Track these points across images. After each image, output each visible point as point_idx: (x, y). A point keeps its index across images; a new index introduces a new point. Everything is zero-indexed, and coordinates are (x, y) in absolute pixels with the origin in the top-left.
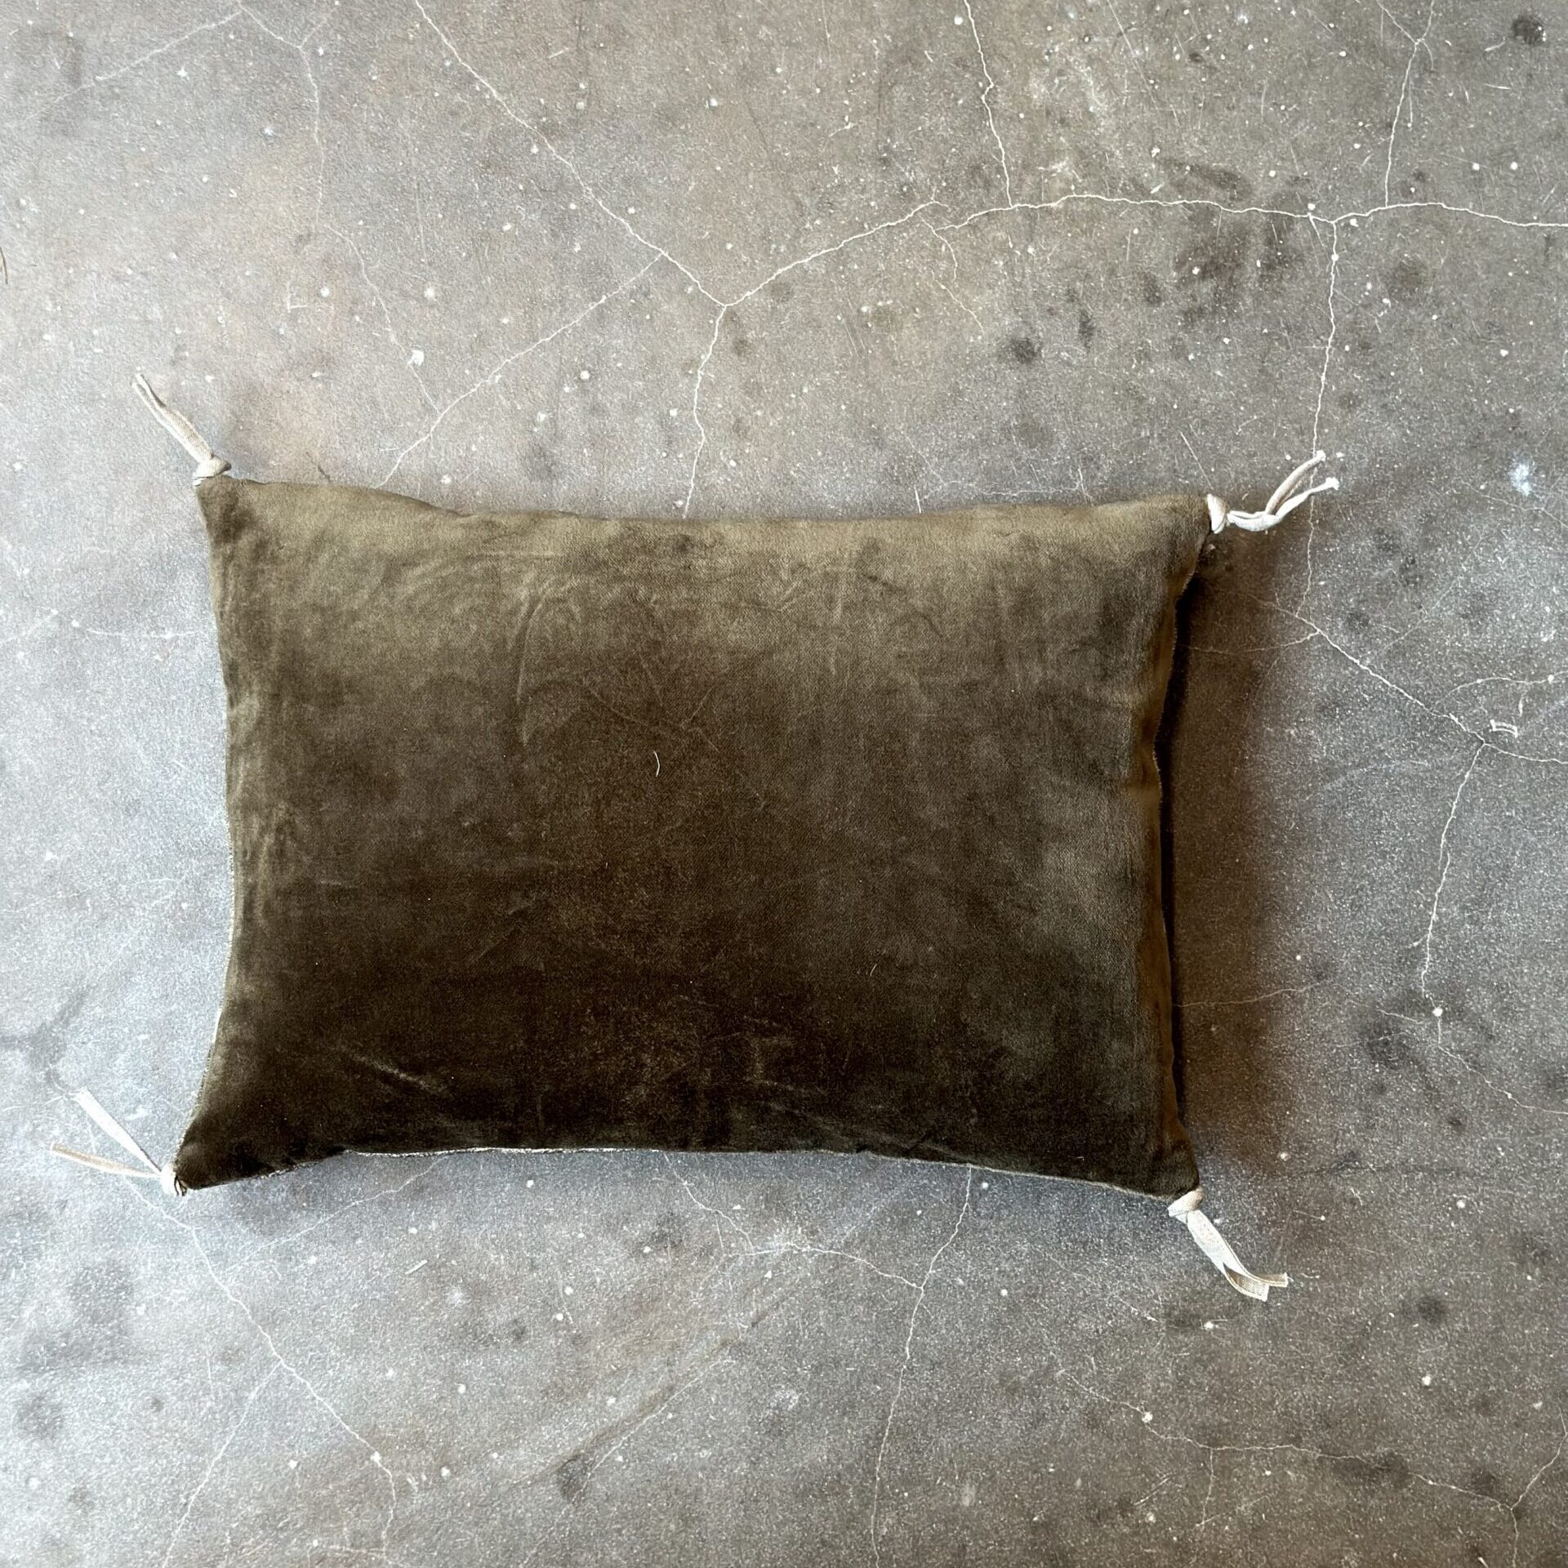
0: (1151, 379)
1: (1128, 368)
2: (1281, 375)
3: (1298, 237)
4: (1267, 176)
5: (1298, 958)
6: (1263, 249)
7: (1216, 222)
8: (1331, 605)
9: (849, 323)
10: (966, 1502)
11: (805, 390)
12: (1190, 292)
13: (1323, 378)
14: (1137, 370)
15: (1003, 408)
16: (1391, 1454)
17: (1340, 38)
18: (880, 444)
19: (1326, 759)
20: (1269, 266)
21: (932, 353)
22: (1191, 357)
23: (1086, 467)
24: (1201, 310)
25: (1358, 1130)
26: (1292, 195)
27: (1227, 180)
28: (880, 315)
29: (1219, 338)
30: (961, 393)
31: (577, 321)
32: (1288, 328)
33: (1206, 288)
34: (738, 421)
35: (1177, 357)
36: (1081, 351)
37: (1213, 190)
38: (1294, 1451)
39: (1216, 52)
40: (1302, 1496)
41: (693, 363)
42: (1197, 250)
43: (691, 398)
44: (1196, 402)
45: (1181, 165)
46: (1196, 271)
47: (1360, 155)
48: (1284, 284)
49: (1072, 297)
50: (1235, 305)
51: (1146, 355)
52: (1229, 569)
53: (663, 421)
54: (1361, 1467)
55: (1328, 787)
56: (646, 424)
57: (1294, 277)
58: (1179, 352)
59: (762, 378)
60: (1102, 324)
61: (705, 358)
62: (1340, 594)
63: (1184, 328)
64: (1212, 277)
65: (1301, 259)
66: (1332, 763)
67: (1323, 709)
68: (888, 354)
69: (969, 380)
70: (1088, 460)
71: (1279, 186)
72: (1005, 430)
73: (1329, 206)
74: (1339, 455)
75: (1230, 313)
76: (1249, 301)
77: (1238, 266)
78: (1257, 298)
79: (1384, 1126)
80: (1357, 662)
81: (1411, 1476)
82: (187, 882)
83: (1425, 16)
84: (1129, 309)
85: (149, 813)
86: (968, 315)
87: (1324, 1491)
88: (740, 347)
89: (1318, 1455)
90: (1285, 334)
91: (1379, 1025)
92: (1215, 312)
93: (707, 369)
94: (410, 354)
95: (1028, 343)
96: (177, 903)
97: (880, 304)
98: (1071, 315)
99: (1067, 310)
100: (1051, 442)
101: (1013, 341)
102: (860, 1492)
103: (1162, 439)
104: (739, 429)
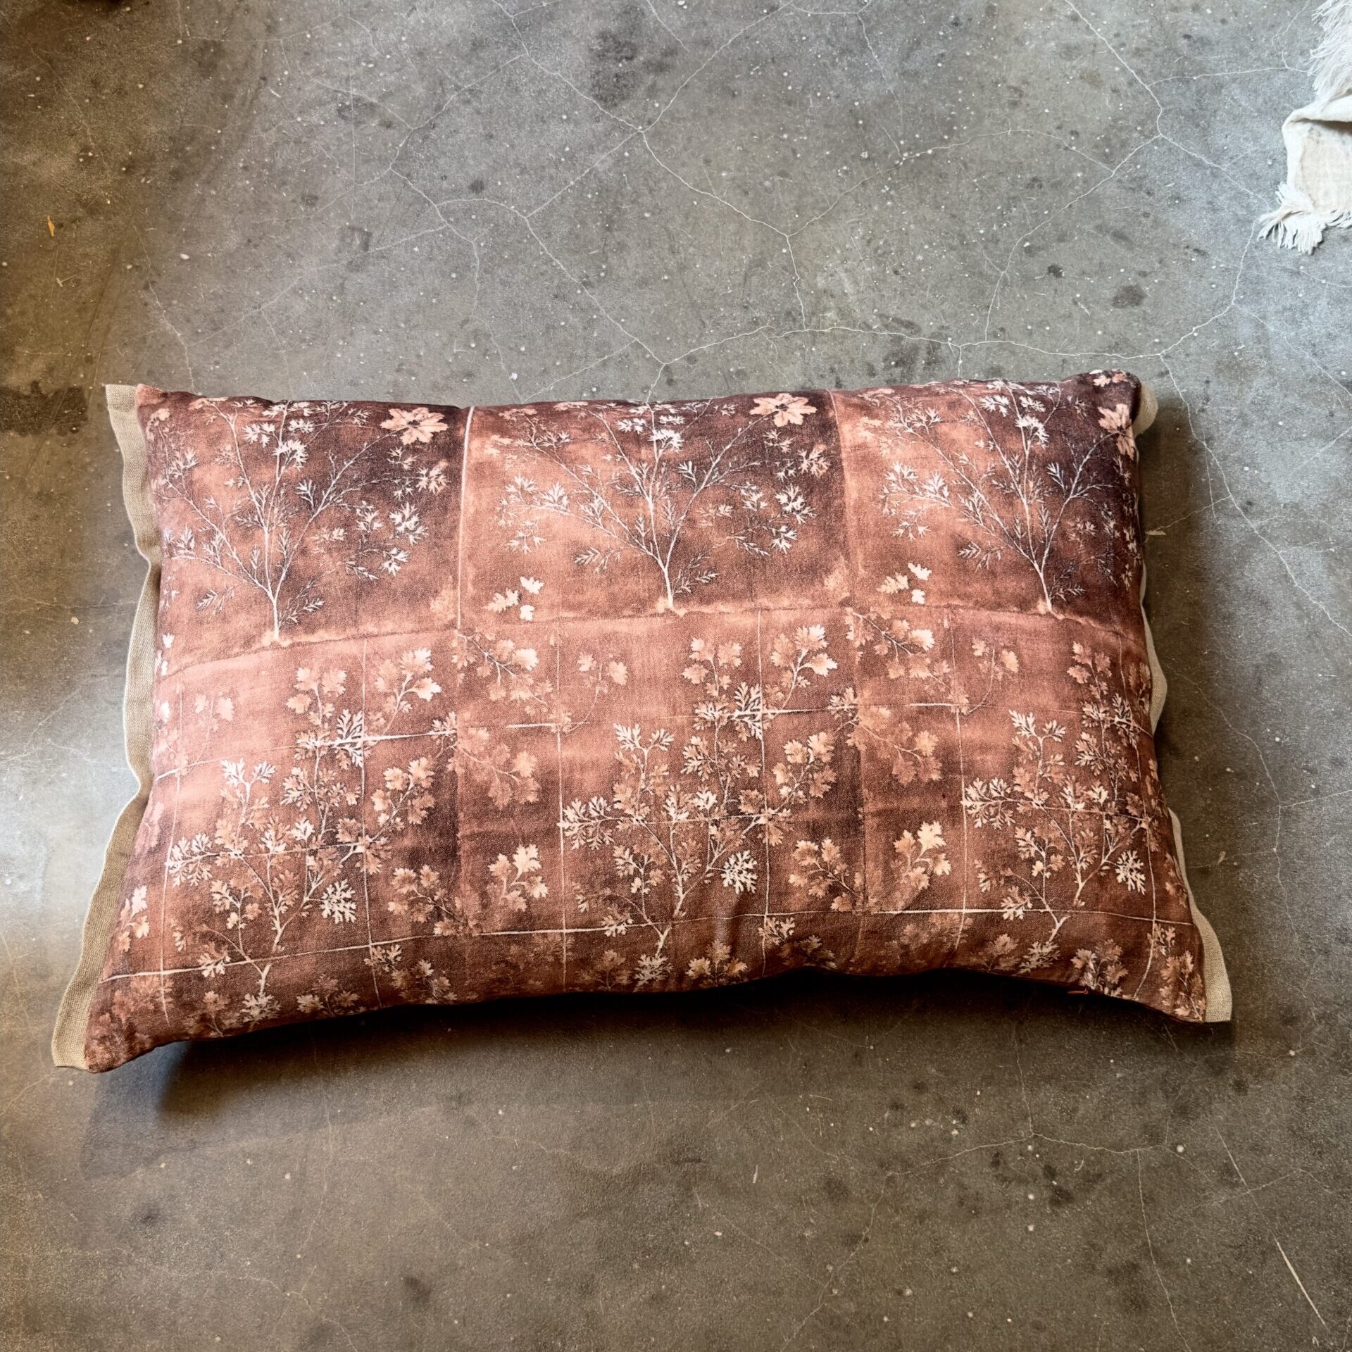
3: (943, 352)
4: (929, 324)
6: (925, 356)
7: (903, 343)
17: (965, 269)
20: (929, 364)
26: (941, 333)
27: (909, 325)
31: (593, 366)
33: (898, 371)
37: (903, 329)
39: (906, 270)
42: (894, 355)
45: (888, 318)
47: (974, 319)
65: (944, 361)
71: (933, 330)
73: (958, 339)
83: (1006, 262)
98: (833, 378)
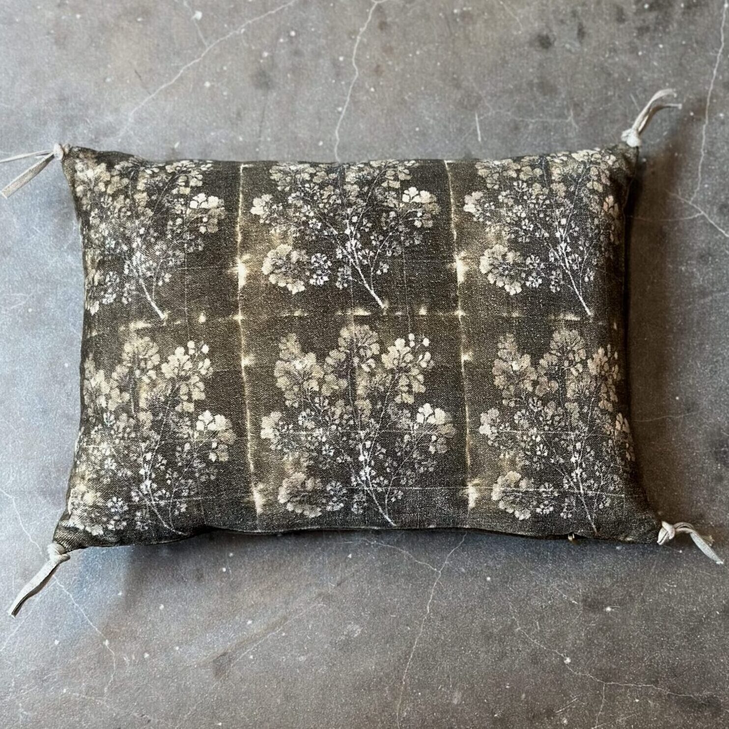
0: (616, 63)
1: (604, 56)
2: (691, 68)
5: (677, 398)
8: (710, 199)
9: (446, 18)
10: (455, 702)
11: (418, 53)
12: (642, 17)
13: (715, 72)
14: (609, 58)
15: (531, 72)
16: (712, 696)
18: (458, 86)
19: (701, 286)
21: (492, 39)
22: (640, 53)
23: (575, 109)
24: (647, 29)
25: (705, 501)
28: (464, 15)
29: (657, 44)
30: (507, 63)
32: (697, 42)
34: (378, 66)
35: (632, 52)
36: (577, 45)
38: (653, 689)
40: (656, 717)
41: (356, 32)
43: (352, 51)
44: (641, 78)
46: (646, 6)
48: (697, 18)
49: (574, 14)
50: (667, 27)
51: (614, 50)
52: (653, 173)
53: (335, 63)
54: (693, 702)
55: (702, 302)
56: (325, 63)
57: (702, 15)
58: (634, 50)
59: (393, 44)
60: (591, 31)
61: (362, 30)
62: (716, 193)
63: (637, 37)
64: (655, 10)
66: (705, 289)
67: (702, 257)
68: (467, 37)
69: (512, 56)
70: (576, 105)
72: (530, 84)
74: (721, 115)
75: (664, 31)
76: (675, 25)
77: (671, 5)
78: (680, 23)
79: (721, 501)
80: (723, 232)
81: (723, 711)
82: (33, 297)
84: (606, 23)
85: (16, 256)
86: (515, 20)
87: (670, 715)
88: (383, 26)
89: (668, 693)
90: (695, 45)
91: (722, 441)
92: (656, 30)
93: (363, 36)
94: (194, 13)
95: (547, 37)
96: (26, 308)
97: (465, 9)
99: (571, 21)
100: (556, 94)
101: (539, 36)
102: (392, 689)
103: (620, 97)
104: (378, 71)
